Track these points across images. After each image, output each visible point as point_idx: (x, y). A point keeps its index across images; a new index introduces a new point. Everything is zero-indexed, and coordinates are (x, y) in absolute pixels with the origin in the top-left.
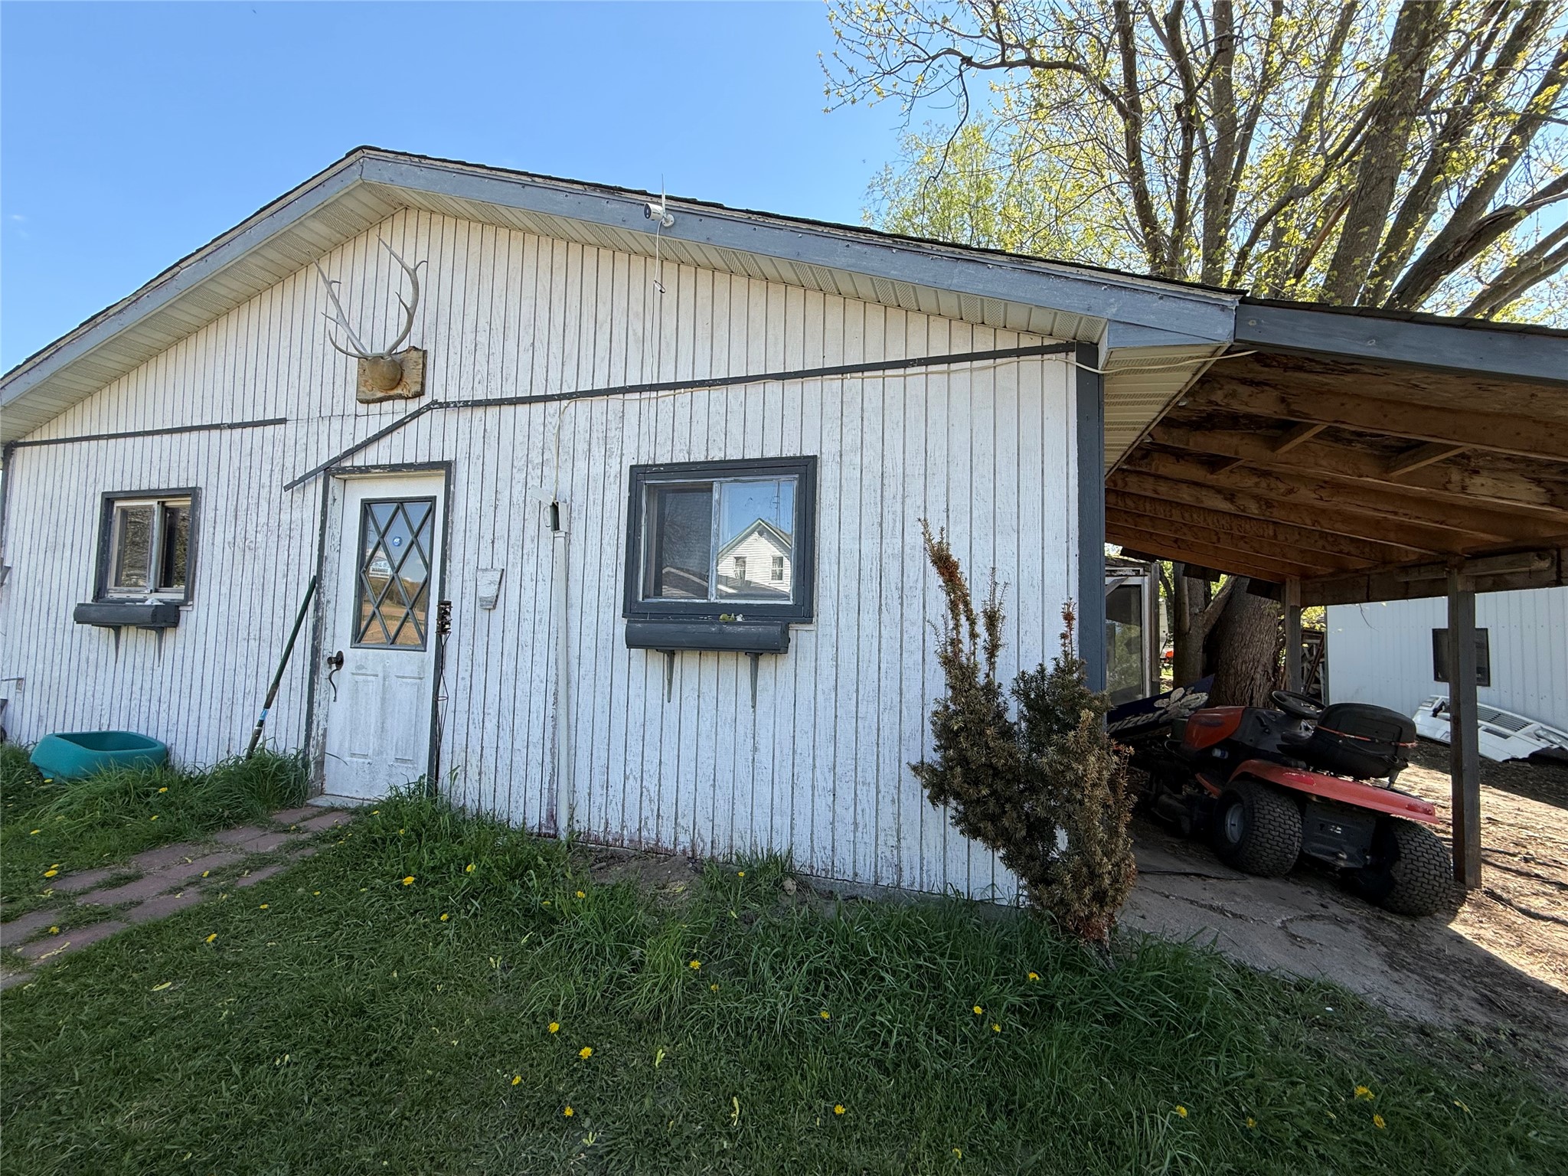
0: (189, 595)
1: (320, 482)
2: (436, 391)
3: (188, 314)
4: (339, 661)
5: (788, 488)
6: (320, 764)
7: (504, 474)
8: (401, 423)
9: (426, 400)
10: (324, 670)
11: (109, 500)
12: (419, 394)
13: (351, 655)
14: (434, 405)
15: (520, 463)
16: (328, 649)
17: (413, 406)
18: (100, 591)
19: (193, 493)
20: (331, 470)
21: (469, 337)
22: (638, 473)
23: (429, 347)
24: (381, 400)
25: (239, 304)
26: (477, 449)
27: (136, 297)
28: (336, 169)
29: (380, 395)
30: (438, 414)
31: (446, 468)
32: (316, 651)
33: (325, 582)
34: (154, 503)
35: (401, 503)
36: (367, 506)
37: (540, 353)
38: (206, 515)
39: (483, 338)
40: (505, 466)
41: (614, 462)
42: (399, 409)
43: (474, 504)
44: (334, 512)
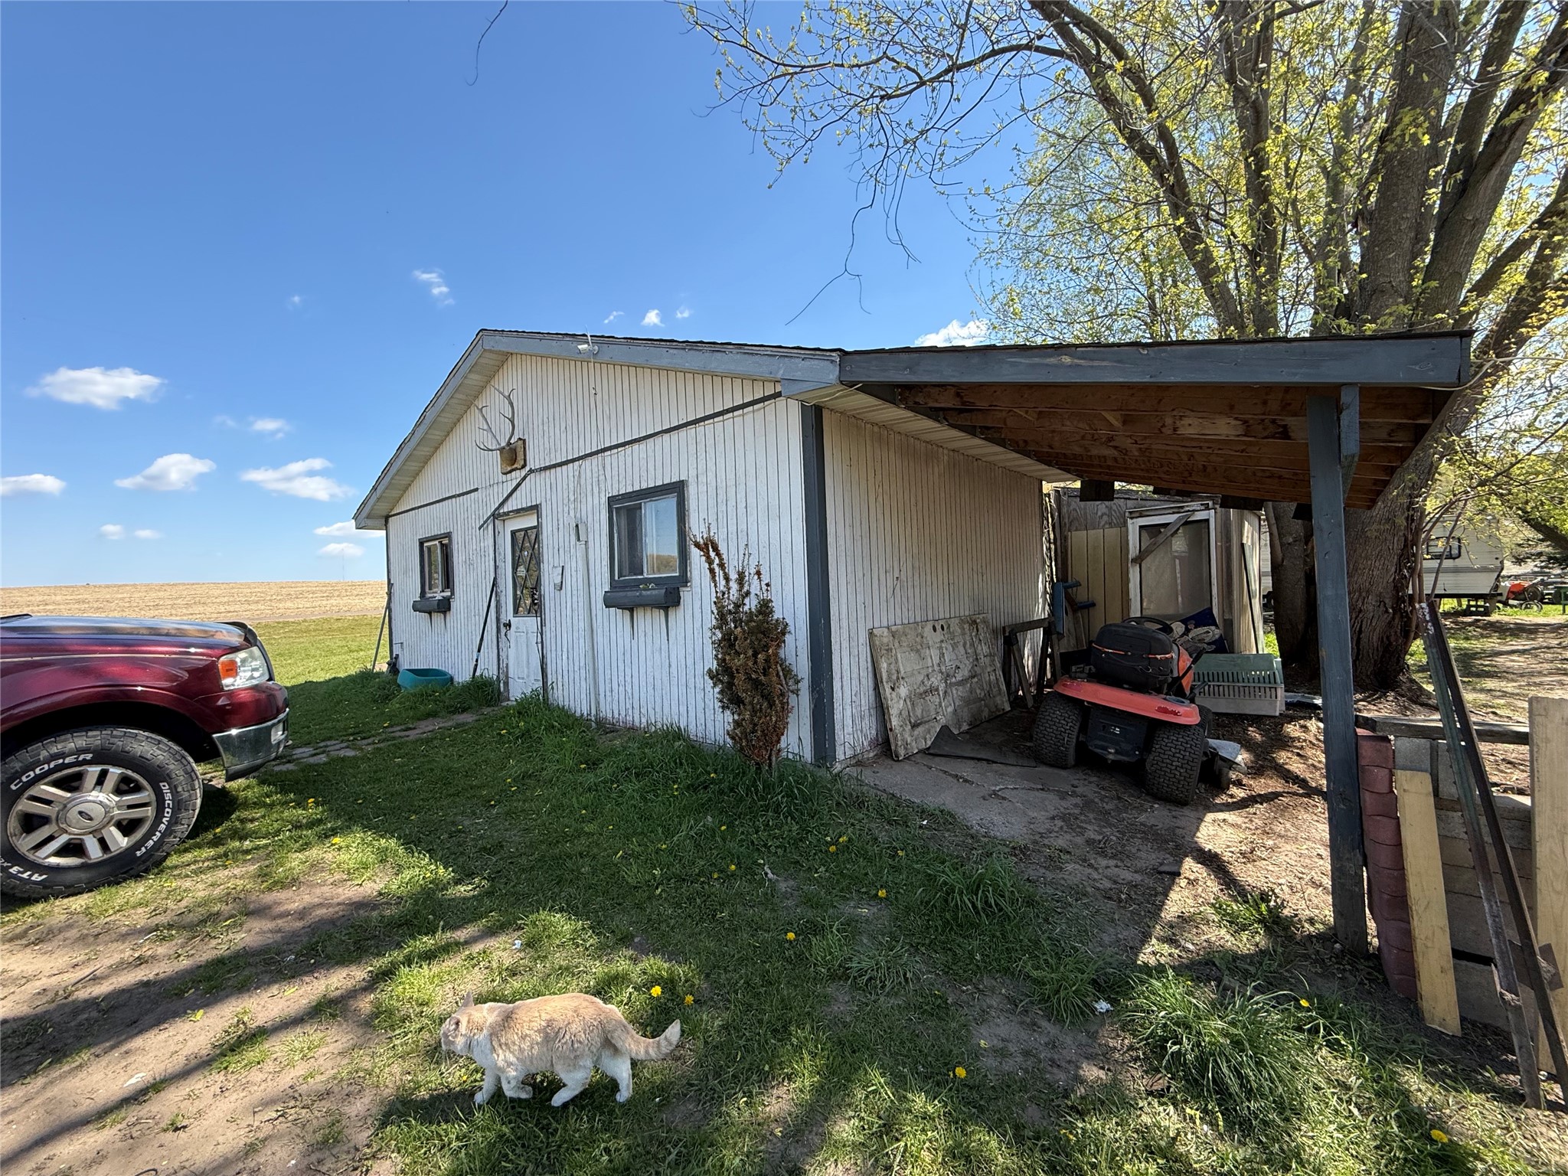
0: (453, 593)
1: (491, 527)
2: (531, 465)
3: (437, 435)
4: (508, 625)
5: (670, 503)
6: (506, 684)
7: (560, 510)
8: (519, 485)
9: (527, 468)
10: (503, 630)
11: (421, 544)
12: (524, 466)
13: (514, 621)
14: (531, 471)
15: (566, 501)
16: (504, 619)
17: (523, 472)
18: (423, 594)
19: (448, 535)
20: (495, 516)
21: (541, 427)
22: (611, 500)
23: (526, 437)
24: (510, 472)
25: (455, 424)
26: (548, 497)
27: (413, 433)
28: (474, 345)
29: (509, 469)
30: (533, 475)
31: (535, 509)
32: (498, 620)
33: (499, 580)
34: (437, 542)
35: (526, 530)
36: (513, 533)
37: (569, 432)
38: (455, 547)
39: (546, 428)
40: (560, 504)
41: (602, 495)
42: (517, 475)
43: (550, 529)
44: (500, 540)
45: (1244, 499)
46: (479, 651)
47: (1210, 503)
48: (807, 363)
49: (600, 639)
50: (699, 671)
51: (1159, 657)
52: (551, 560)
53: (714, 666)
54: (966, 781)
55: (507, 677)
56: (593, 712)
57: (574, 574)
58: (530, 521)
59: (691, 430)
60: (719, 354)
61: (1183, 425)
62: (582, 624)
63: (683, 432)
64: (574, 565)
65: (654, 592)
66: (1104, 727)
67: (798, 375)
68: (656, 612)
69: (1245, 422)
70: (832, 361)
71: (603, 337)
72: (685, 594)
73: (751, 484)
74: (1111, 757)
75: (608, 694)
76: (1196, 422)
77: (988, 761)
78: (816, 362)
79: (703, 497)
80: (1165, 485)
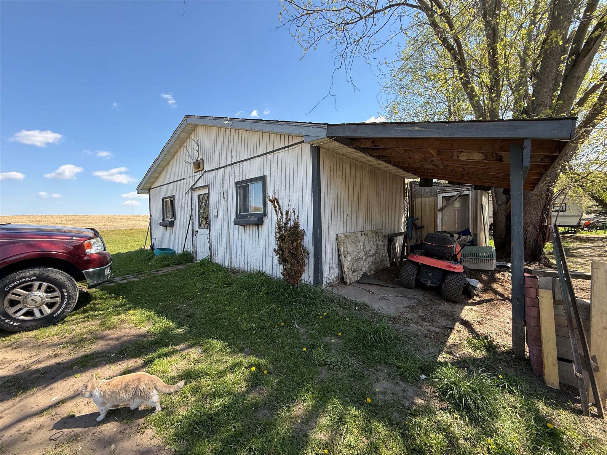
0: (175, 219)
1: (190, 194)
2: (205, 169)
3: (168, 157)
4: (197, 232)
5: (260, 184)
6: (196, 254)
7: (217, 187)
8: (201, 177)
10: (195, 233)
11: (163, 200)
12: (203, 170)
13: (199, 230)
14: (206, 172)
15: (219, 183)
16: (195, 230)
17: (203, 172)
18: (163, 219)
19: (173, 197)
20: (192, 189)
21: (209, 154)
22: (237, 183)
23: (204, 158)
24: (197, 172)
25: (176, 153)
26: (212, 182)
27: (160, 155)
28: (183, 121)
29: (197, 171)
31: (207, 186)
32: (193, 229)
33: (193, 214)
34: (169, 199)
35: (204, 195)
36: (199, 196)
37: (221, 157)
38: (176, 201)
39: (211, 155)
40: (217, 184)
41: (233, 181)
42: (200, 173)
43: (213, 194)
44: (193, 198)
45: (484, 186)
46: (185, 241)
47: (470, 188)
48: (314, 129)
49: (232, 237)
50: (271, 250)
51: (448, 246)
52: (213, 206)
53: (276, 247)
54: (373, 293)
55: (196, 252)
56: (229, 265)
57: (222, 212)
58: (205, 191)
59: (268, 156)
60: (279, 125)
61: (461, 156)
62: (225, 231)
63: (265, 157)
64: (222, 208)
65: (253, 219)
66: (426, 273)
67: (310, 134)
68: (254, 227)
69: (485, 154)
70: (324, 128)
71: (234, 118)
72: (265, 220)
73: (291, 176)
74: (429, 284)
75: (235, 258)
76: (466, 154)
77: (381, 285)
78: (318, 129)
79: (273, 182)
80: (452, 181)
